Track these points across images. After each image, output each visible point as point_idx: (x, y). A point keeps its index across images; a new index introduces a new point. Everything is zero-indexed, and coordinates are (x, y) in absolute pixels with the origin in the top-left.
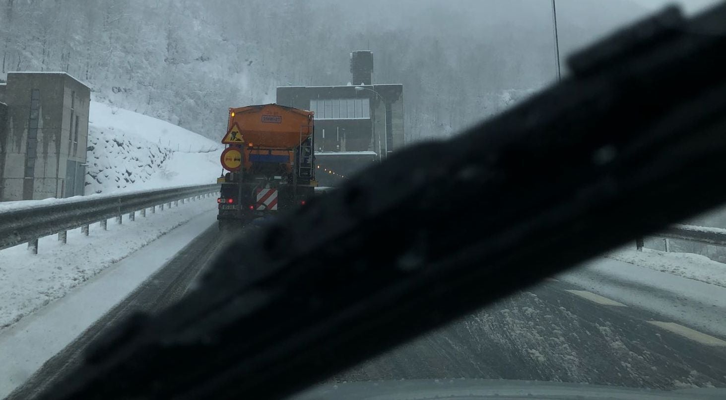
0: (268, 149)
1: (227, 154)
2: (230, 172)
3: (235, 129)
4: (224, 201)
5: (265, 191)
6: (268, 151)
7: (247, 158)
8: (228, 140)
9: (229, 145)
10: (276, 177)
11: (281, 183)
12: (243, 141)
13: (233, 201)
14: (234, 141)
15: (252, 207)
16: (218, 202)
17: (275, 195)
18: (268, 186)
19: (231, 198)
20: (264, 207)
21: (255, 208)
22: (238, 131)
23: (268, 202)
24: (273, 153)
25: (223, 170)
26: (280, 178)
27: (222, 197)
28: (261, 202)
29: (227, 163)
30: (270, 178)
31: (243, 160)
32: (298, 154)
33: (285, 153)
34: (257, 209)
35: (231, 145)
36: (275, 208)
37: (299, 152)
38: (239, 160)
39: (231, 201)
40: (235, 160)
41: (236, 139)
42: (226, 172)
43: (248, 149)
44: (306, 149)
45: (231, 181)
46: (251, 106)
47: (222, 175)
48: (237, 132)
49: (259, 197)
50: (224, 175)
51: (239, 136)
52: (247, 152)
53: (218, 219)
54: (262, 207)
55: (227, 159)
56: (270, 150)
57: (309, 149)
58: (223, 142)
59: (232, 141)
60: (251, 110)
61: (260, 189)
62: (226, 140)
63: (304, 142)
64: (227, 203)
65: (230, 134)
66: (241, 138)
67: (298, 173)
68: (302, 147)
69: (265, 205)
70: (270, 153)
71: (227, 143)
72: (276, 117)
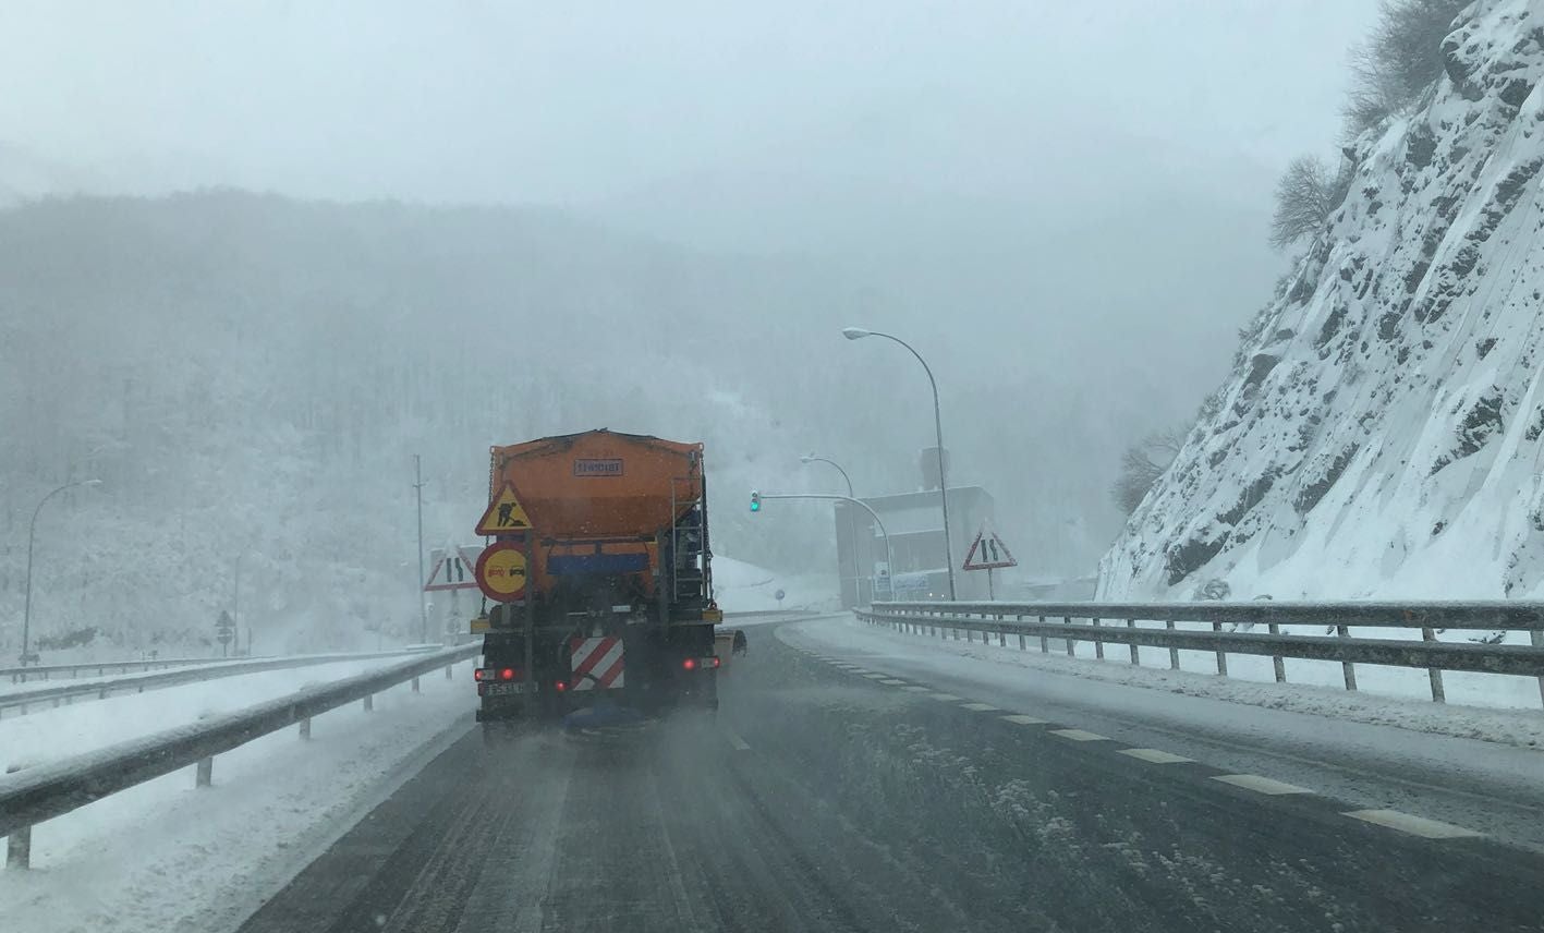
0: (594, 542)
1: (495, 561)
2: (501, 603)
3: (508, 497)
4: (491, 674)
5: (591, 645)
6: (594, 546)
7: (543, 565)
8: (492, 525)
9: (495, 537)
10: (618, 609)
11: (630, 622)
12: (529, 526)
13: (514, 674)
14: (507, 527)
15: (561, 685)
16: (477, 680)
17: (617, 651)
18: (598, 632)
19: (507, 668)
20: (592, 683)
21: (568, 685)
22: (515, 501)
23: (599, 670)
24: (607, 549)
25: (484, 599)
26: (626, 608)
27: (486, 667)
28: (584, 670)
29: (495, 583)
30: (601, 612)
31: (531, 572)
32: (669, 549)
33: (638, 548)
34: (575, 689)
35: (500, 535)
36: (619, 682)
37: (671, 542)
38: (522, 572)
39: (508, 673)
40: (512, 573)
41: (511, 522)
42: (491, 604)
43: (542, 545)
44: (689, 535)
45: (506, 626)
46: (545, 439)
47: (483, 612)
48: (514, 504)
49: (577, 660)
50: (488, 612)
51: (517, 513)
52: (543, 553)
53: (478, 720)
54: (585, 684)
55: (491, 572)
56: (598, 544)
57: (694, 532)
58: (480, 531)
59: (501, 528)
60: (544, 448)
61: (579, 638)
62: (486, 527)
63: (683, 517)
64: (500, 680)
65: (496, 511)
66: (525, 519)
67: (670, 594)
68: (678, 533)
69: (592, 677)
70: (599, 550)
71: (488, 533)
72: (611, 462)
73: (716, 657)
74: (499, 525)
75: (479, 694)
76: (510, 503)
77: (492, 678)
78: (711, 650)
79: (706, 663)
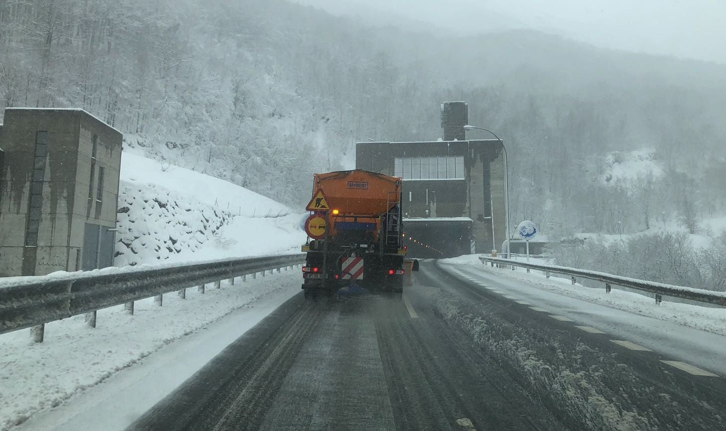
0: (354, 216)
1: (311, 222)
2: (314, 240)
3: (320, 196)
4: (309, 269)
5: (350, 260)
6: (354, 218)
7: (333, 224)
8: (313, 206)
9: (314, 212)
10: (362, 246)
11: (367, 252)
12: (327, 208)
13: (318, 270)
14: (319, 208)
15: (337, 276)
16: (303, 271)
17: (361, 264)
18: (353, 255)
19: (316, 267)
20: (350, 277)
21: (340, 276)
22: (323, 197)
23: (353, 271)
24: (359, 220)
25: (308, 237)
26: (366, 246)
27: (307, 266)
28: (347, 271)
29: (312, 231)
33: (372, 221)
34: (343, 278)
35: (316, 211)
36: (361, 277)
37: (386, 219)
38: (324, 227)
39: (316, 270)
40: (320, 227)
41: (320, 206)
42: (311, 239)
43: (333, 216)
44: (394, 216)
45: (315, 250)
46: (336, 172)
47: (307, 243)
48: (322, 199)
49: (344, 266)
50: (309, 243)
51: (323, 203)
52: (332, 220)
53: (302, 288)
54: (347, 276)
55: (311, 227)
56: (356, 217)
57: (397, 216)
58: (308, 209)
59: (316, 208)
60: (336, 176)
61: (345, 257)
62: (310, 207)
63: (392, 209)
64: (312, 272)
65: (315, 201)
66: (326, 205)
67: (384, 241)
68: (389, 215)
69: (350, 274)
70: (355, 220)
71: (311, 210)
72: (362, 183)
73: (402, 270)
74: (316, 207)
75: (304, 277)
76: (321, 198)
77: (309, 271)
78: (401, 268)
79: (398, 272)
